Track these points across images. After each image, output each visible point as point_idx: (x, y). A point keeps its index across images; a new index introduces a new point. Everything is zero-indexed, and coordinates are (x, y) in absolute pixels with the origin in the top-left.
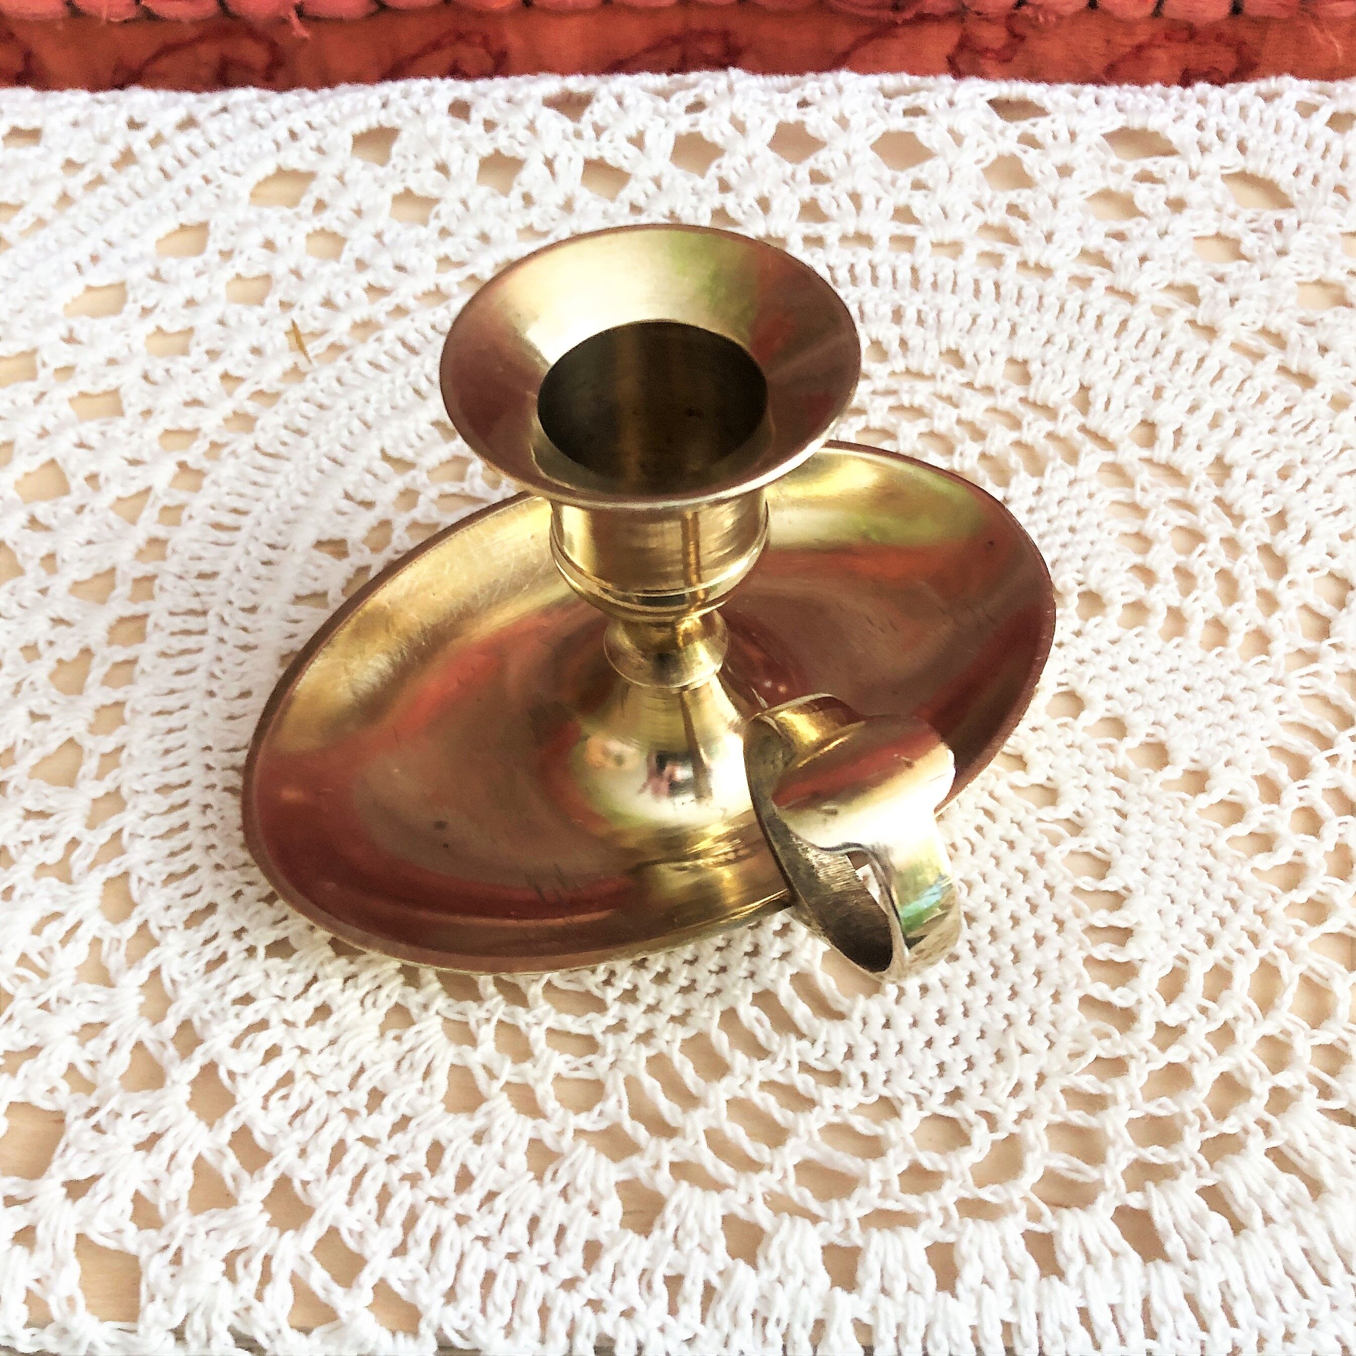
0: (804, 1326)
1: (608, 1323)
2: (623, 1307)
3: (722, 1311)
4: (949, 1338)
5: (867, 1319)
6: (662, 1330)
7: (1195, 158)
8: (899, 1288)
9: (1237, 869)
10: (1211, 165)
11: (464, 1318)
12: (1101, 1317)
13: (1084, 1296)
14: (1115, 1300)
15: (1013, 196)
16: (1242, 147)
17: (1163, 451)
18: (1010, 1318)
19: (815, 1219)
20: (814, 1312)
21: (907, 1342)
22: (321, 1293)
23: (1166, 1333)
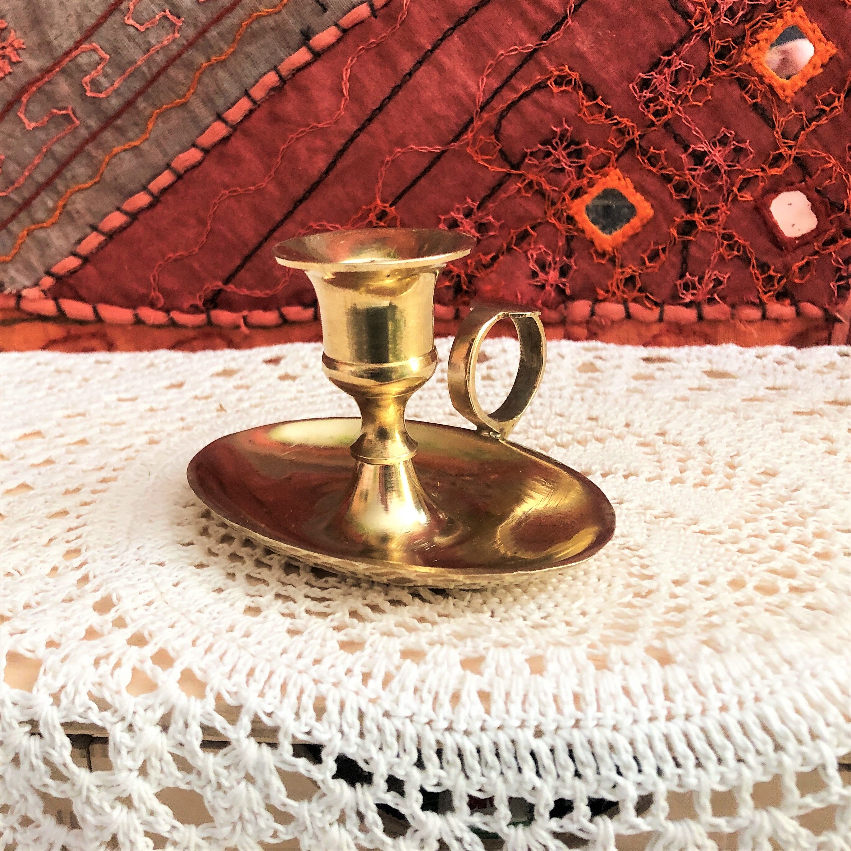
0: (446, 693)
1: (323, 688)
2: (334, 680)
3: (394, 684)
4: (540, 701)
5: (486, 689)
6: (357, 693)
7: (685, 364)
8: (508, 672)
9: (716, 549)
10: (693, 365)
11: (234, 685)
12: (636, 690)
13: (625, 679)
14: (645, 681)
15: (590, 374)
16: (710, 362)
17: (670, 438)
18: (578, 690)
19: (455, 647)
20: (453, 685)
21: (512, 702)
22: (149, 673)
23: (678, 698)
